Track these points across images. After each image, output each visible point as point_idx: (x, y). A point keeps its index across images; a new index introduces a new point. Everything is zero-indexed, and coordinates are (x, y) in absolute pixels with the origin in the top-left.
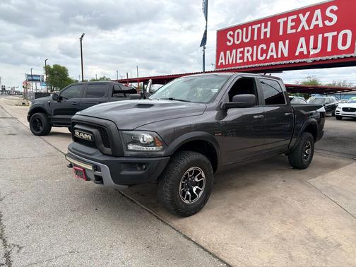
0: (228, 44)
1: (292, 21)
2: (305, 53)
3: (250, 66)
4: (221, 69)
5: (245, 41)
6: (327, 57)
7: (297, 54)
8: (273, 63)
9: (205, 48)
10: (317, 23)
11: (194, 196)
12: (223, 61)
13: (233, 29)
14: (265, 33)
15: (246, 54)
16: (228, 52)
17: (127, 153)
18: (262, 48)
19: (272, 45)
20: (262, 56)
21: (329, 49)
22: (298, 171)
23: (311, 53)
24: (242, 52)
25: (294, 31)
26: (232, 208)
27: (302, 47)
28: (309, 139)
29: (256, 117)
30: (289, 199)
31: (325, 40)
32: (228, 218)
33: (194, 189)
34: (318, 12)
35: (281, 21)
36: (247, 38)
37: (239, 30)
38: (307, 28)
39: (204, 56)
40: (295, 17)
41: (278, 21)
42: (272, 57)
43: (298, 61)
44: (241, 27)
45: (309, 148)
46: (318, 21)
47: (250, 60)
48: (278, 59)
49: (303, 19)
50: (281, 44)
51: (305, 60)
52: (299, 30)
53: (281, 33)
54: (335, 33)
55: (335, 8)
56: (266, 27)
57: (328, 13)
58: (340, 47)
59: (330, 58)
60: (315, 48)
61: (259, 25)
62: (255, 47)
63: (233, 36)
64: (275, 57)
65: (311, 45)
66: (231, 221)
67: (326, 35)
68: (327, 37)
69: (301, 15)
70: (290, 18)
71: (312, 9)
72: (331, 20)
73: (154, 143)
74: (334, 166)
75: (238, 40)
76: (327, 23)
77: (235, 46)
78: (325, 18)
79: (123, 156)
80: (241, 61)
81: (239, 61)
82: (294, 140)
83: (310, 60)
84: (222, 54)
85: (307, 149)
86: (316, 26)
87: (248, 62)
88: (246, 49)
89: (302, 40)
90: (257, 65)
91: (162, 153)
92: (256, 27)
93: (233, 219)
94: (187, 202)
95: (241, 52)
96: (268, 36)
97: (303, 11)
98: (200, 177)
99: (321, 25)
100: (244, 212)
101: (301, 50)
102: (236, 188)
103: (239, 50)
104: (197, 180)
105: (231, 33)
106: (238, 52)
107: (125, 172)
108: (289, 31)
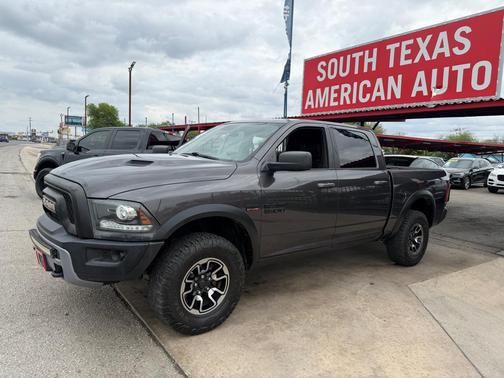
0: (319, 79)
1: (408, 47)
2: (425, 93)
3: (347, 111)
4: (308, 115)
5: (342, 75)
6: (456, 101)
7: (414, 95)
8: (380, 108)
9: (287, 84)
10: (441, 50)
11: (208, 304)
12: (312, 103)
13: (327, 58)
14: (370, 64)
15: (343, 94)
16: (319, 91)
17: (97, 234)
18: (365, 86)
19: (379, 82)
20: (364, 97)
21: (459, 89)
22: (400, 270)
23: (434, 94)
24: (338, 92)
25: (409, 62)
26: (272, 324)
27: (420, 85)
28: (419, 220)
29: (321, 185)
30: (368, 314)
31: (453, 75)
32: (259, 340)
33: (211, 293)
34: (443, 36)
35: (392, 47)
36: (344, 71)
37: (334, 60)
38: (427, 58)
39: (286, 95)
40: (411, 42)
41: (388, 47)
42: (378, 98)
43: (414, 105)
44: (337, 55)
45: (419, 234)
46: (443, 48)
47: (348, 102)
48: (386, 102)
49: (423, 45)
50: (391, 79)
51: (424, 104)
52: (417, 60)
53: (391, 65)
54: (468, 66)
55: (468, 30)
56: (371, 56)
57: (458, 37)
58: (475, 86)
59: (460, 101)
60: (439, 86)
61: (361, 53)
62: (355, 84)
63: (326, 68)
64: (383, 98)
65: (434, 83)
66: (260, 345)
67: (454, 68)
68: (456, 72)
69: (419, 40)
70: (405, 44)
71: (434, 31)
72: (461, 46)
73: (138, 220)
74: (461, 264)
75: (332, 74)
76: (457, 51)
77: (328, 83)
78: (453, 43)
79: (91, 237)
80: (336, 104)
81: (333, 104)
82: (392, 222)
83: (431, 104)
84: (310, 93)
85: (416, 235)
86: (441, 55)
87: (345, 106)
88: (343, 86)
89: (421, 75)
90: (357, 110)
91: (151, 236)
92: (357, 56)
93: (266, 343)
94: (195, 312)
95: (336, 91)
96: (374, 68)
97: (422, 33)
98: (221, 273)
99: (447, 54)
100: (288, 332)
101: (420, 89)
102: (294, 291)
103: (334, 88)
104: (215, 278)
105: (324, 63)
106: (332, 91)
107: (94, 263)
108: (403, 62)
